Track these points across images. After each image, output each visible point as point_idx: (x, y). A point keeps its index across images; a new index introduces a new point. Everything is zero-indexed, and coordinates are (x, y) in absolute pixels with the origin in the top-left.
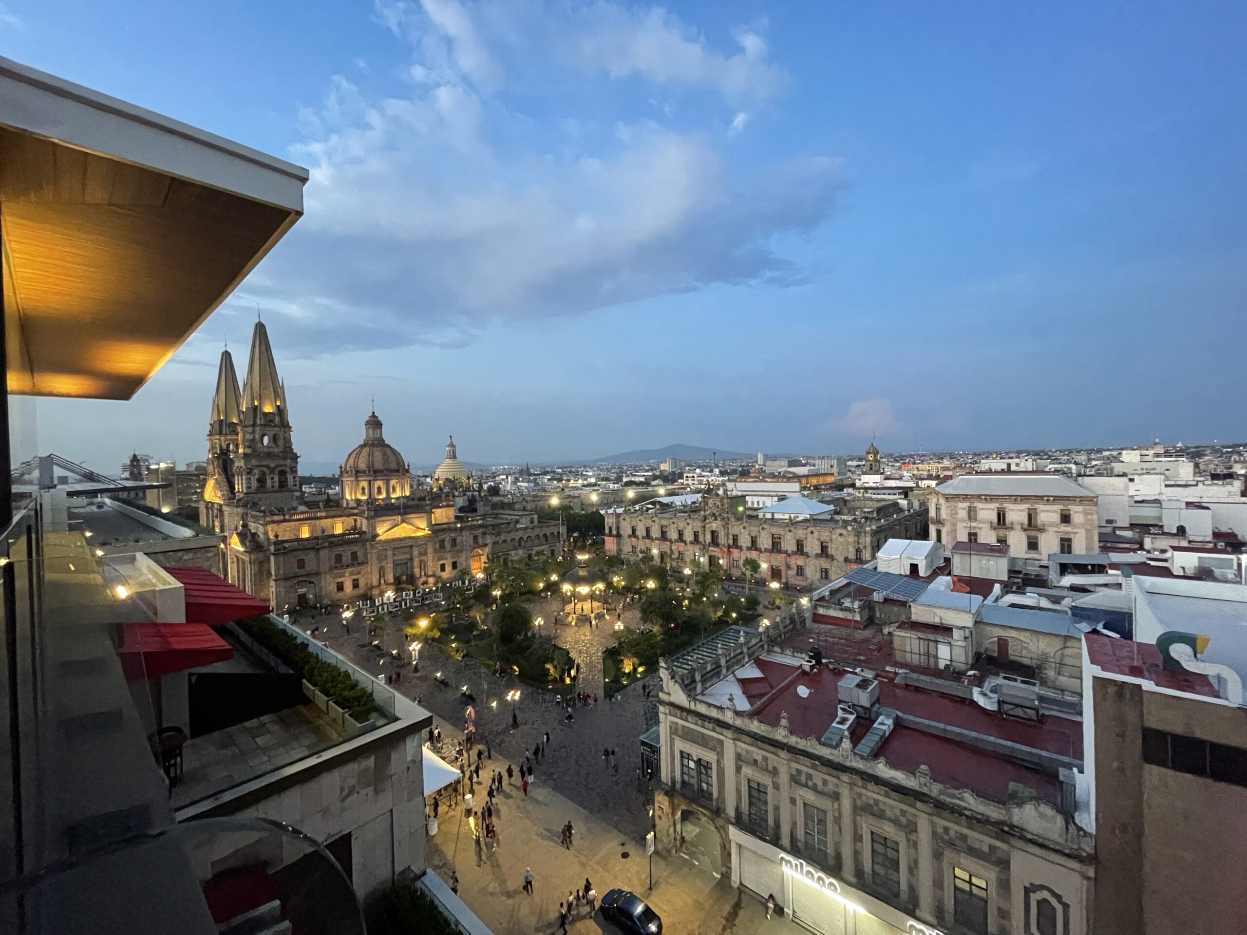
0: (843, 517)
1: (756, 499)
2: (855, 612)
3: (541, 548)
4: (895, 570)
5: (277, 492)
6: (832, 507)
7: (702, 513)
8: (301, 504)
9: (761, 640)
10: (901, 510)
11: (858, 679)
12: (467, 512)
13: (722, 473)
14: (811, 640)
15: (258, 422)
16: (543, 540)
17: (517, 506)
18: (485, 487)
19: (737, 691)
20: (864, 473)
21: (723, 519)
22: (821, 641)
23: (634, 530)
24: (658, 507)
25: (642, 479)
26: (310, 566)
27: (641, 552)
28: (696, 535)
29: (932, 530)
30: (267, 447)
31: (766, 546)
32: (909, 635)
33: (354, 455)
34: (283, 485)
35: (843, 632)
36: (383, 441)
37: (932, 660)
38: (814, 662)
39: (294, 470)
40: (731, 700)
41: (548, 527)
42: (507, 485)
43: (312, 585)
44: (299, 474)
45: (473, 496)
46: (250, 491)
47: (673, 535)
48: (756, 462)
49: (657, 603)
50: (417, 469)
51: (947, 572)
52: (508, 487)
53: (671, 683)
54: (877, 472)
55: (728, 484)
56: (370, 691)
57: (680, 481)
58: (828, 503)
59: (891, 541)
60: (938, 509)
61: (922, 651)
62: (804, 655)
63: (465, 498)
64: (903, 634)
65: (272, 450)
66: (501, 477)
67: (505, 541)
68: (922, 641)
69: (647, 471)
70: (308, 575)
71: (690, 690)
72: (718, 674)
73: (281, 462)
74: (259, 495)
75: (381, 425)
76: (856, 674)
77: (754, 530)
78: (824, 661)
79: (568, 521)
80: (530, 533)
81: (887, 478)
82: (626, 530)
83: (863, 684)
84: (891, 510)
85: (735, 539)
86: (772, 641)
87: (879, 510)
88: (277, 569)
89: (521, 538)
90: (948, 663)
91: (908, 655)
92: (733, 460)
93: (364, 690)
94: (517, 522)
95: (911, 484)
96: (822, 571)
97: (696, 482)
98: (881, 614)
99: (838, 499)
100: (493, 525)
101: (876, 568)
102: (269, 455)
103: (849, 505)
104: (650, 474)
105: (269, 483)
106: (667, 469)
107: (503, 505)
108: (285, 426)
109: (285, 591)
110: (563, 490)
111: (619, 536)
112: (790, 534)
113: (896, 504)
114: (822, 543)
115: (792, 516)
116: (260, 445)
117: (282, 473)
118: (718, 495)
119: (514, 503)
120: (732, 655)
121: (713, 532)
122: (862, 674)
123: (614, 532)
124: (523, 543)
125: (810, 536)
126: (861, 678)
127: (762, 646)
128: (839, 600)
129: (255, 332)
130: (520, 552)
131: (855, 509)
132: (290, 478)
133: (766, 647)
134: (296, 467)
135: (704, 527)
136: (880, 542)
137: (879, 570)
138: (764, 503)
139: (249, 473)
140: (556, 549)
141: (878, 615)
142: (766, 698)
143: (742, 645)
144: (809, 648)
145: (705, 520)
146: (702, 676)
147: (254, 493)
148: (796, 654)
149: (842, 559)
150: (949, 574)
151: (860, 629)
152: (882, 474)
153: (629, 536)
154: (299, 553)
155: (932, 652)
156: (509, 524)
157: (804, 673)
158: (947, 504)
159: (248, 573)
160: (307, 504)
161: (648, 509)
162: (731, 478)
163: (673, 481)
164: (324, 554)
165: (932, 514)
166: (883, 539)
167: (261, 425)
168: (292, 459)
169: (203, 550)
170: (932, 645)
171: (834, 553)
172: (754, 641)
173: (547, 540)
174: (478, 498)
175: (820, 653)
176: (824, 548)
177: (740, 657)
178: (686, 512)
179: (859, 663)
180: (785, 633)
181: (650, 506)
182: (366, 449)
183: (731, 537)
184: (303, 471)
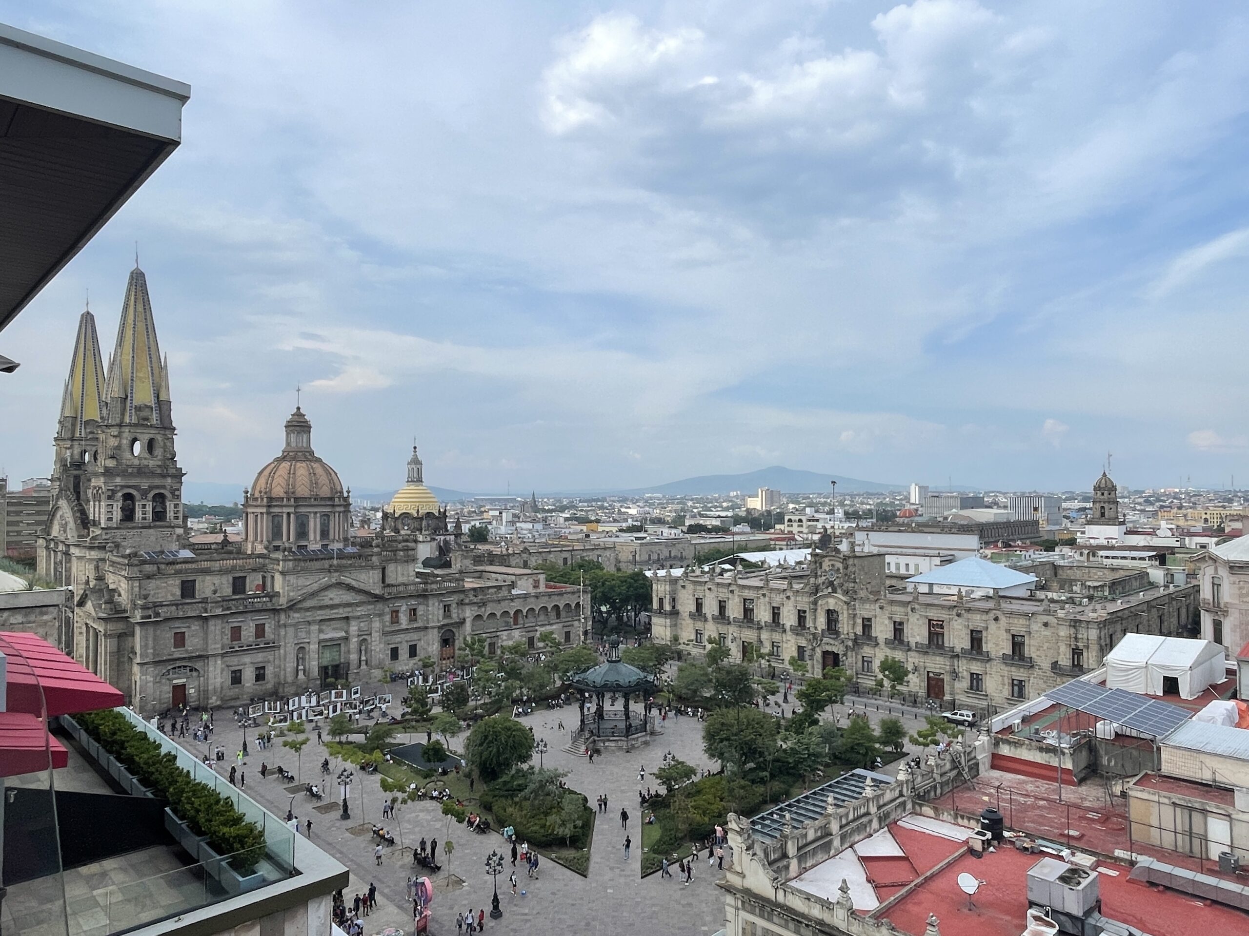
0: (1050, 595)
1: (903, 560)
2: (1063, 754)
3: (549, 628)
4: (1137, 686)
5: (149, 527)
6: (1032, 578)
7: (812, 580)
8: (184, 547)
9: (901, 795)
10: (1152, 585)
11: (1062, 868)
12: (436, 567)
13: (848, 516)
14: (986, 798)
15: (127, 420)
16: (553, 615)
17: (513, 561)
18: (465, 528)
19: (856, 876)
20: (1089, 523)
21: (846, 593)
22: (1004, 800)
23: (699, 605)
24: (740, 568)
25: (717, 522)
26: (193, 643)
27: (710, 641)
28: (801, 616)
29: (1207, 623)
30: (139, 457)
31: (918, 639)
32: (1156, 798)
33: (266, 473)
34: (159, 516)
35: (1042, 787)
36: (312, 453)
37: (1196, 842)
38: (989, 835)
39: (176, 494)
40: (844, 889)
41: (561, 594)
42: (501, 529)
43: (195, 674)
44: (184, 500)
45: (446, 542)
46: (110, 524)
47: (763, 615)
48: (907, 499)
49: (732, 726)
50: (364, 497)
51: (1229, 694)
52: (503, 530)
53: (746, 857)
54: (1114, 521)
55: (857, 534)
56: (260, 829)
57: (778, 526)
58: (1026, 570)
59: (1131, 638)
60: (1216, 586)
61: (1179, 829)
62: (973, 823)
63: (434, 544)
64: (1145, 796)
65: (145, 462)
66: (492, 513)
67: (493, 615)
68: (1178, 810)
69: (727, 509)
70: (190, 658)
71: (778, 871)
72: (827, 847)
73: (157, 482)
74: (124, 532)
75: (310, 427)
76: (1061, 858)
77: (899, 614)
78: (1006, 834)
79: (595, 588)
80: (532, 604)
81: (1129, 532)
82: (687, 606)
83: (1071, 877)
84: (1135, 584)
85: (867, 625)
86: (919, 796)
87: (1113, 585)
88: (145, 647)
89: (518, 612)
90: (1227, 850)
91: (1155, 832)
92: (869, 495)
93: (251, 828)
94: (513, 585)
95: (1172, 543)
96: (1013, 685)
97: (805, 530)
98: (1109, 761)
99: (1042, 564)
100: (474, 589)
101: (1103, 683)
102: (141, 471)
103: (1062, 574)
104: (730, 514)
105: (139, 514)
106: (759, 507)
107: (492, 559)
108: (167, 428)
109: (155, 683)
110: (587, 536)
111: (674, 613)
112: (960, 620)
113: (1143, 575)
114: (1013, 636)
115: (963, 590)
116: (128, 455)
117: (160, 498)
118: (837, 551)
119: (509, 555)
120: (851, 817)
121: (829, 612)
122: (1073, 859)
123: (667, 607)
124: (520, 621)
125: (993, 626)
126: (1069, 866)
127: (903, 804)
128: (1037, 732)
129: (130, 284)
130: (516, 634)
131: (1071, 582)
132: (170, 506)
133: (909, 806)
134: (179, 490)
135: (815, 603)
136: (1114, 637)
137: (1109, 685)
138: (917, 566)
139: (109, 498)
140: (573, 631)
141: (1105, 761)
142: (904, 890)
143: (868, 800)
144: (980, 810)
145: (817, 592)
146: (799, 849)
147: (117, 528)
148: (960, 821)
149: (1046, 665)
150: (1234, 696)
151: (1071, 783)
152: (1123, 523)
153: (691, 615)
154: (177, 624)
155: (1197, 829)
156: (499, 588)
157: (971, 851)
158: (1235, 578)
159: (102, 649)
160: (192, 547)
161: (724, 571)
162: (863, 524)
163: (768, 527)
164: (215, 627)
165: (1206, 593)
166: (1118, 634)
167: (130, 425)
168: (173, 476)
169: (38, 610)
170: (1197, 817)
171: (1033, 655)
172: (888, 796)
173: (558, 615)
174: (453, 545)
175: (1000, 821)
176: (1017, 645)
177: (864, 820)
178: (785, 578)
179: (1069, 842)
180: (942, 784)
181: (727, 566)
182: (286, 465)
183: (860, 621)
184: (190, 495)
